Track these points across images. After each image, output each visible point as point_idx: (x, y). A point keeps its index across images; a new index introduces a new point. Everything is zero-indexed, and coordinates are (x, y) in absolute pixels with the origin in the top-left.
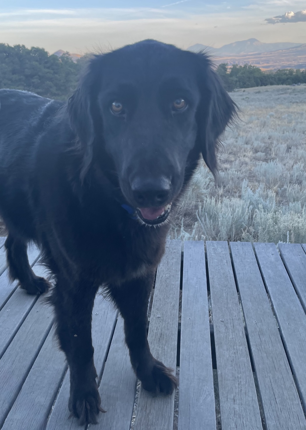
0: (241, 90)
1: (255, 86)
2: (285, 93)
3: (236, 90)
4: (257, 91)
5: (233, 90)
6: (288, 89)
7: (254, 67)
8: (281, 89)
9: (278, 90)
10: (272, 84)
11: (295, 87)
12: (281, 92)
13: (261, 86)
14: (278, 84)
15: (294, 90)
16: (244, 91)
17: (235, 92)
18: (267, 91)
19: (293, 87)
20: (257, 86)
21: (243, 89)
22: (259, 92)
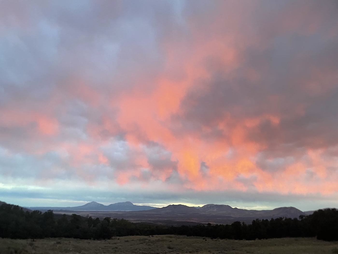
0: (117, 238)
1: (126, 236)
2: (144, 242)
3: (113, 237)
4: (126, 240)
5: (111, 238)
6: (146, 239)
7: (127, 221)
8: (142, 239)
9: (140, 240)
10: (137, 234)
11: (150, 238)
12: (142, 242)
13: (130, 235)
14: (141, 235)
15: (150, 240)
16: (119, 239)
17: (112, 239)
18: (133, 240)
19: (149, 238)
20: (128, 235)
21: (118, 237)
22: (127, 241)
